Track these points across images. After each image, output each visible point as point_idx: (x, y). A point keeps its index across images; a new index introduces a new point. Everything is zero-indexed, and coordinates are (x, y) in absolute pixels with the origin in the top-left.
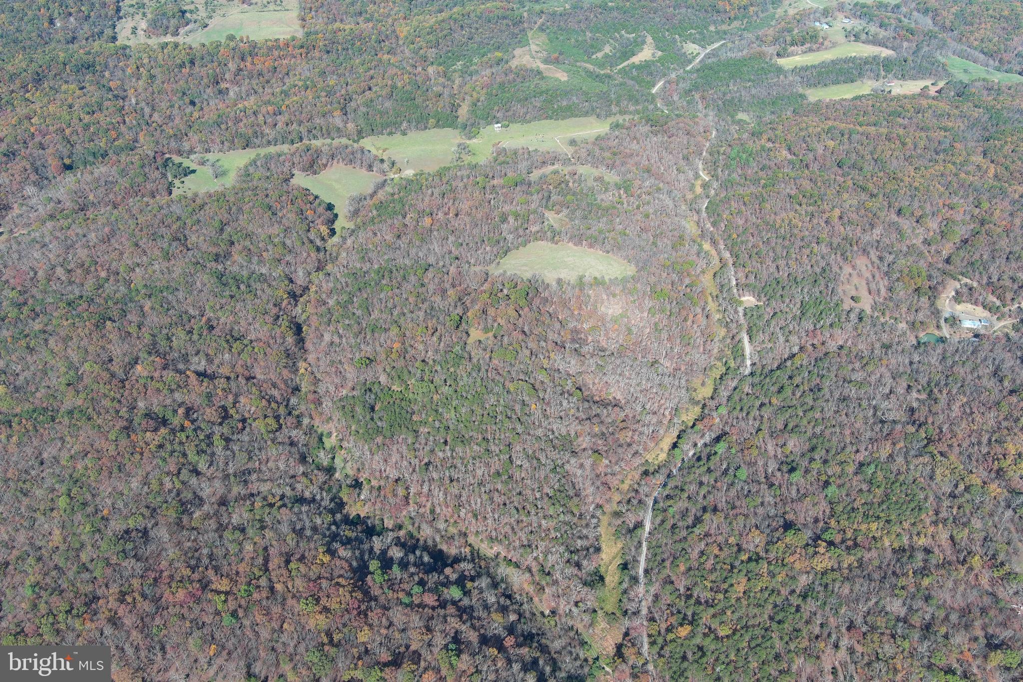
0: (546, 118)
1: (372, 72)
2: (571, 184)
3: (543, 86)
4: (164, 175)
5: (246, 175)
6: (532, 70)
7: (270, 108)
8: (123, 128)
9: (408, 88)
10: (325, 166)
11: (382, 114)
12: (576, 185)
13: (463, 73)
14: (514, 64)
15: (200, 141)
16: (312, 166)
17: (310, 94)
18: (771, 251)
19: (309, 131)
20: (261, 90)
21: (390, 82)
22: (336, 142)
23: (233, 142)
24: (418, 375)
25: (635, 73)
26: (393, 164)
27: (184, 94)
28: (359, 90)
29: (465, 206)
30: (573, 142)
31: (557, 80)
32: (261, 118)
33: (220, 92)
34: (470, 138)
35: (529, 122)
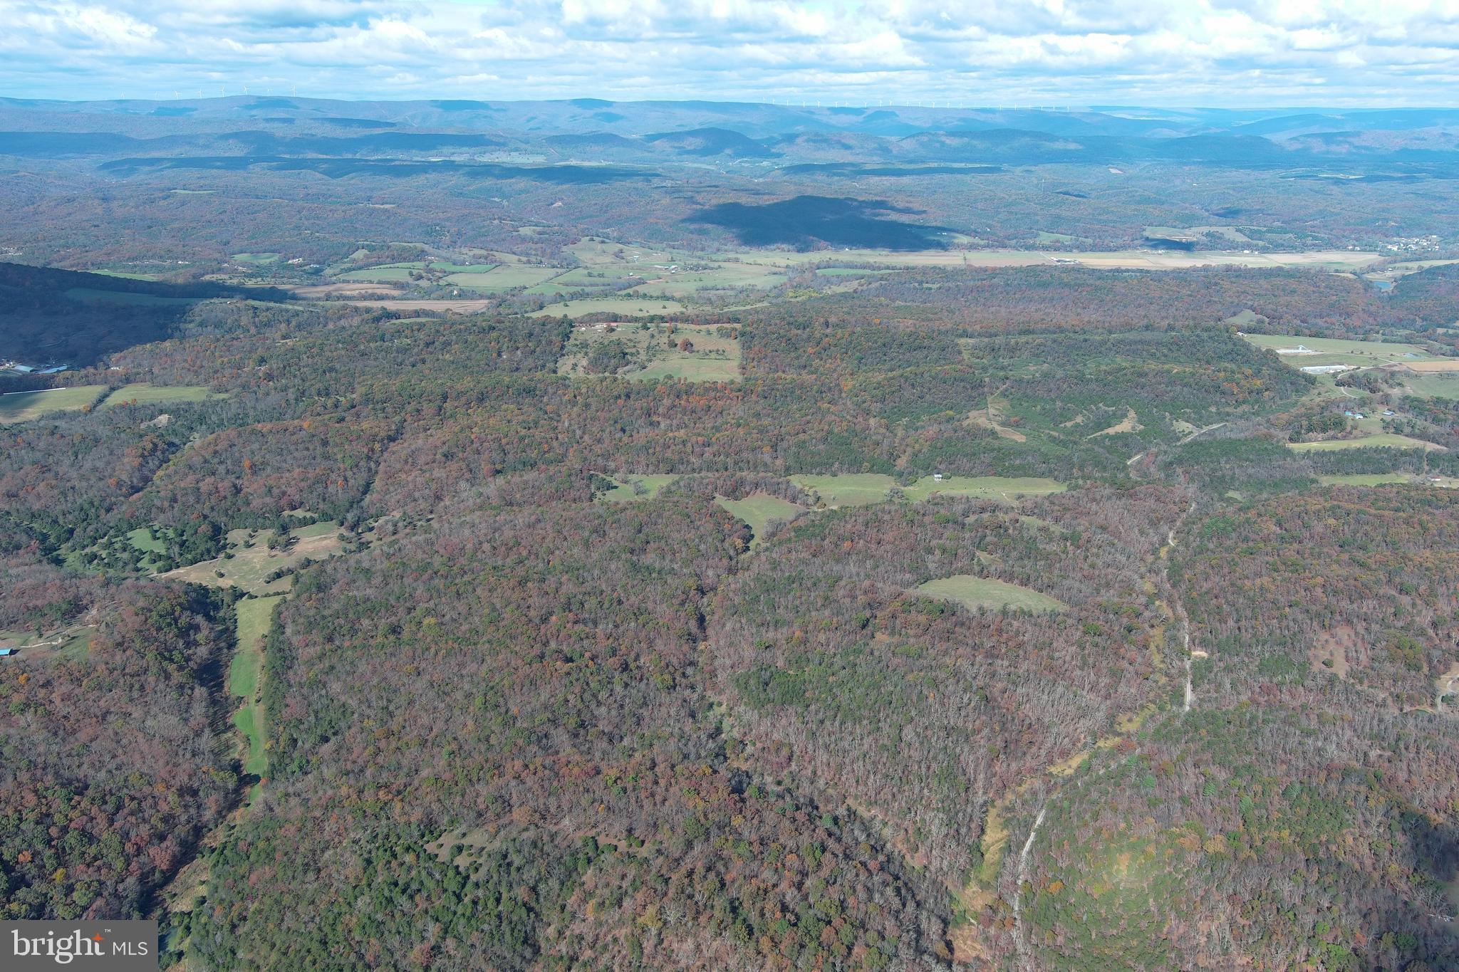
0: (995, 474)
1: (809, 417)
2: (1010, 531)
3: (996, 444)
4: (588, 486)
5: (668, 492)
6: (985, 430)
7: (699, 438)
8: (555, 444)
9: (846, 434)
10: (748, 494)
11: (813, 454)
12: (1017, 532)
13: (906, 428)
14: (965, 423)
15: (627, 462)
16: (734, 491)
17: (741, 431)
18: (1234, 613)
19: (736, 463)
20: (692, 425)
21: (827, 427)
22: (762, 474)
23: (658, 466)
24: (817, 661)
25: (1107, 442)
26: (819, 499)
27: (616, 422)
28: (792, 432)
29: (889, 537)
30: (1020, 497)
31: (1012, 440)
32: (689, 449)
33: (651, 424)
34: (905, 486)
35: (974, 476)
